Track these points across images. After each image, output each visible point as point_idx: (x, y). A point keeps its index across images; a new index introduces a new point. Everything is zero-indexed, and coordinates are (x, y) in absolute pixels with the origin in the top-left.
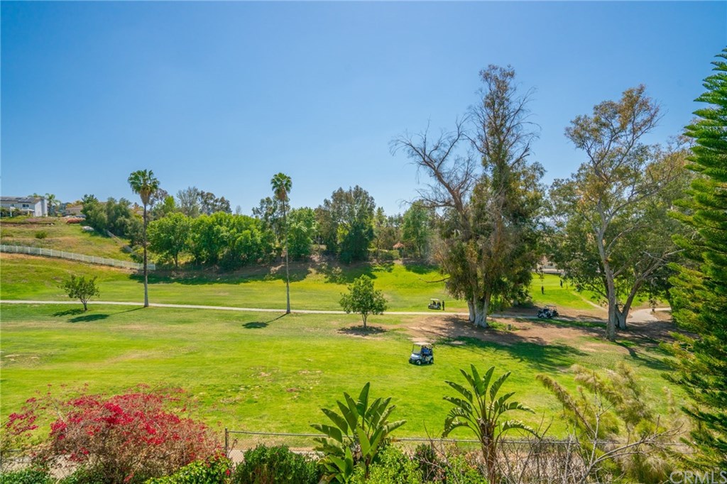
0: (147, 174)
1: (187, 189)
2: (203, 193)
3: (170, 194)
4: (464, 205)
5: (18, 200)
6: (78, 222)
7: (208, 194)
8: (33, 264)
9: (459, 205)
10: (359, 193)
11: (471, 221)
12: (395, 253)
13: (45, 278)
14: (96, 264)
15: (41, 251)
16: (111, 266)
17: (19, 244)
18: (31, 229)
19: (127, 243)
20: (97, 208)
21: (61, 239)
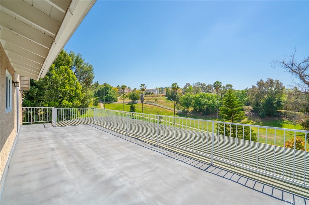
0: (176, 84)
1: (196, 82)
2: (201, 84)
3: (191, 85)
5: (153, 90)
6: (164, 96)
8: (154, 108)
13: (155, 112)
14: (167, 109)
15: (156, 104)
18: (154, 98)
19: (175, 103)
20: (169, 92)
21: (160, 101)
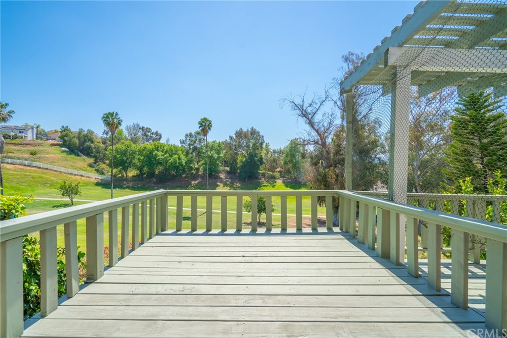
0: (115, 115)
1: (132, 124)
2: (143, 127)
4: (327, 143)
5: (16, 128)
6: (58, 145)
7: (147, 128)
8: (29, 172)
9: (324, 144)
10: (253, 132)
11: (332, 155)
12: (277, 174)
13: (38, 182)
14: (71, 174)
15: (35, 164)
16: (82, 176)
17: (19, 159)
18: (26, 149)
19: (92, 160)
20: (72, 136)
21: (47, 156)
